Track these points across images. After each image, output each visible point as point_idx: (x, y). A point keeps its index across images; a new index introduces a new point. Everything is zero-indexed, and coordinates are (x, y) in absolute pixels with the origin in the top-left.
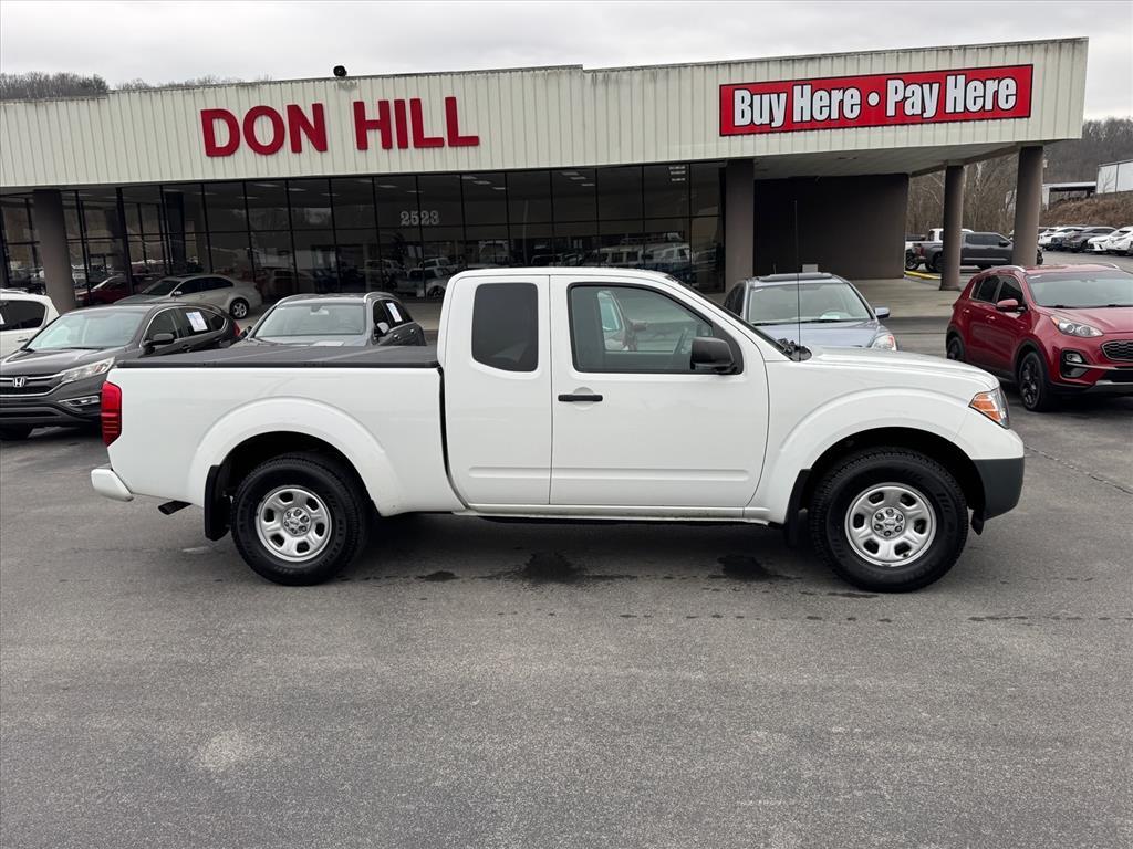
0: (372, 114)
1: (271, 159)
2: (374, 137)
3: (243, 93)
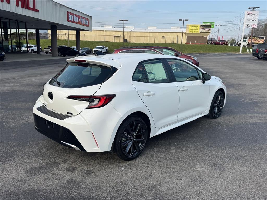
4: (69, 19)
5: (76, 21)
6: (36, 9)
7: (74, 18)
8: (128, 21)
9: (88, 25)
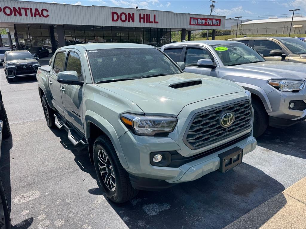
0: (142, 16)
1: (124, 22)
2: (142, 20)
3: (120, 10)
4: (192, 23)
5: (201, 24)
6: (156, 21)
7: (199, 21)
8: (299, 10)
9: (218, 24)
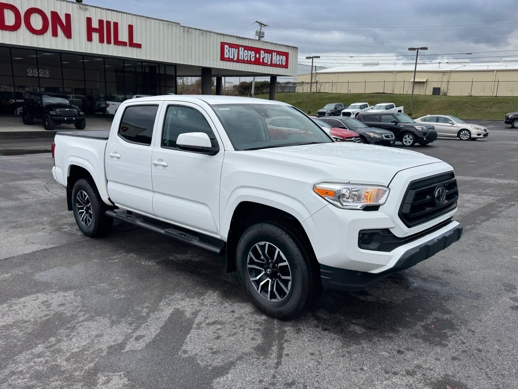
0: (95, 25)
2: (95, 36)
4: (226, 56)
6: (134, 42)
7: (241, 53)
8: (426, 49)
